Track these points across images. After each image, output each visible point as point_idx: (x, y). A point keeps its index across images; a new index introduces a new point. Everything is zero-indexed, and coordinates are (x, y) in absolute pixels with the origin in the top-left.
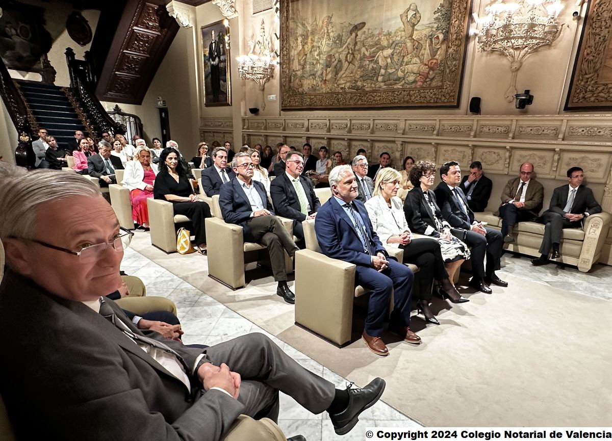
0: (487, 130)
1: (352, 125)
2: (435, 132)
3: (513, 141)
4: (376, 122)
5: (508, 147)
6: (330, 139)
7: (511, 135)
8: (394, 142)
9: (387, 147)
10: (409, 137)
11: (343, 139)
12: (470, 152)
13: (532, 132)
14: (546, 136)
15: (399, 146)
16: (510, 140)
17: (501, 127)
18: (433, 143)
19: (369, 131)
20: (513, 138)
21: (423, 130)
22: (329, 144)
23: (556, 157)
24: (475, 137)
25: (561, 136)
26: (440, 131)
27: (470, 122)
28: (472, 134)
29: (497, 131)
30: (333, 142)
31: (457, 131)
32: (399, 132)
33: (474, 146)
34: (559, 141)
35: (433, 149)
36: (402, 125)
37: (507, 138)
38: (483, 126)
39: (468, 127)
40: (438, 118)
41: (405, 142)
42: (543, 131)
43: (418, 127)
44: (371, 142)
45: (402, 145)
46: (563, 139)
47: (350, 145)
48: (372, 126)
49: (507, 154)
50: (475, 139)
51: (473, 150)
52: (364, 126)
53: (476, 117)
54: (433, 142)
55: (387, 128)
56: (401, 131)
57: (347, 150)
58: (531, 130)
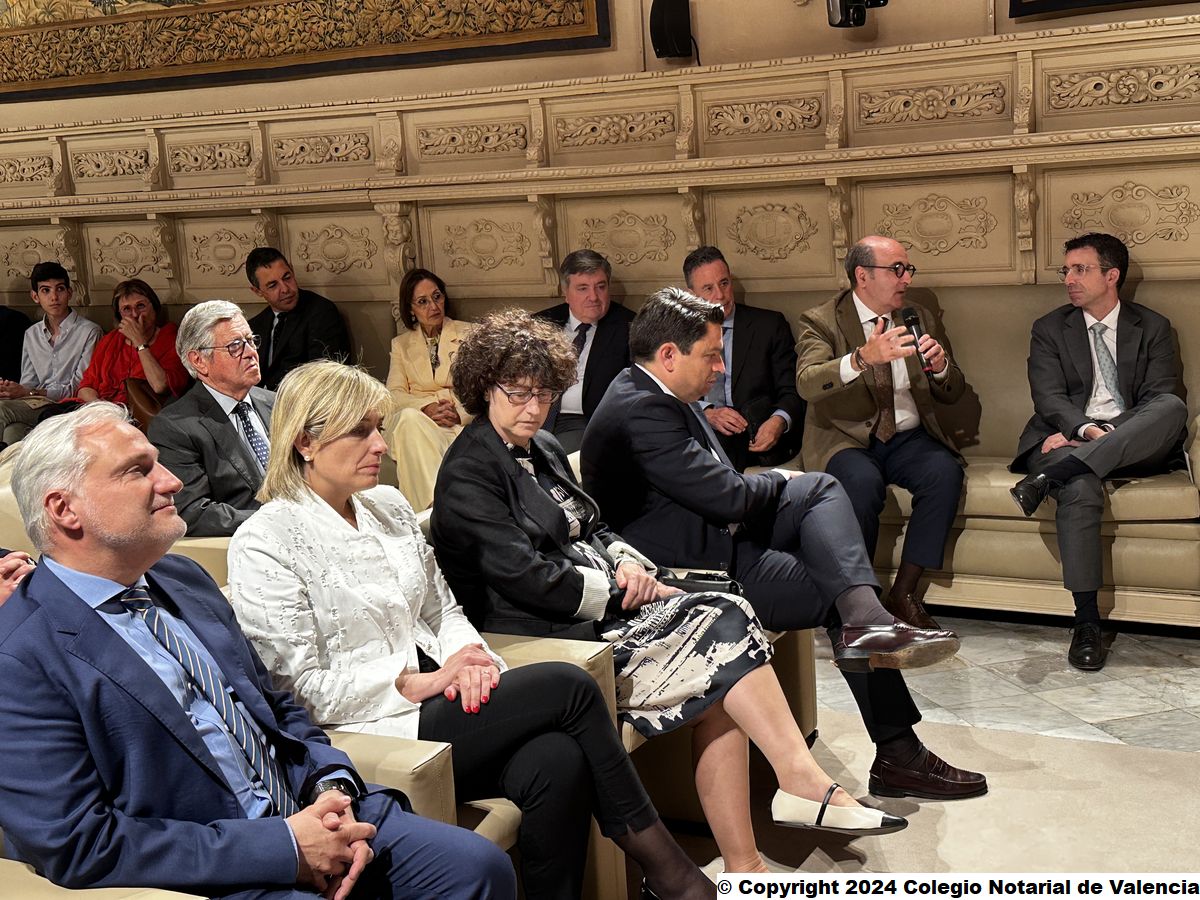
0: (738, 122)
1: (168, 153)
2: (532, 153)
3: (845, 154)
4: (275, 130)
5: (831, 182)
6: (75, 224)
7: (833, 132)
8: (368, 207)
9: (343, 231)
10: (428, 182)
11: (140, 218)
12: (687, 215)
13: (913, 111)
14: (966, 122)
15: (394, 224)
16: (832, 151)
17: (790, 103)
18: (533, 199)
19: (252, 170)
20: (845, 143)
21: (479, 145)
22: (77, 246)
23: (1023, 197)
24: (694, 154)
25: (1022, 115)
26: (553, 144)
27: (668, 98)
28: (682, 142)
29: (776, 120)
30: (93, 233)
31: (623, 138)
32: (382, 164)
33: (700, 191)
34: (1022, 136)
35: (538, 222)
36: (386, 134)
37: (820, 147)
38: (717, 109)
39: (660, 116)
40: (534, 92)
41: (414, 204)
42: (953, 102)
43: (459, 139)
44: (266, 219)
45: (403, 216)
46: (1033, 128)
47: (174, 240)
48: (258, 148)
49: (835, 208)
50: (695, 164)
51: (698, 207)
52: (226, 152)
53: (684, 76)
54: (533, 192)
55: (328, 154)
56: (392, 162)
57: (167, 260)
58: (906, 104)
